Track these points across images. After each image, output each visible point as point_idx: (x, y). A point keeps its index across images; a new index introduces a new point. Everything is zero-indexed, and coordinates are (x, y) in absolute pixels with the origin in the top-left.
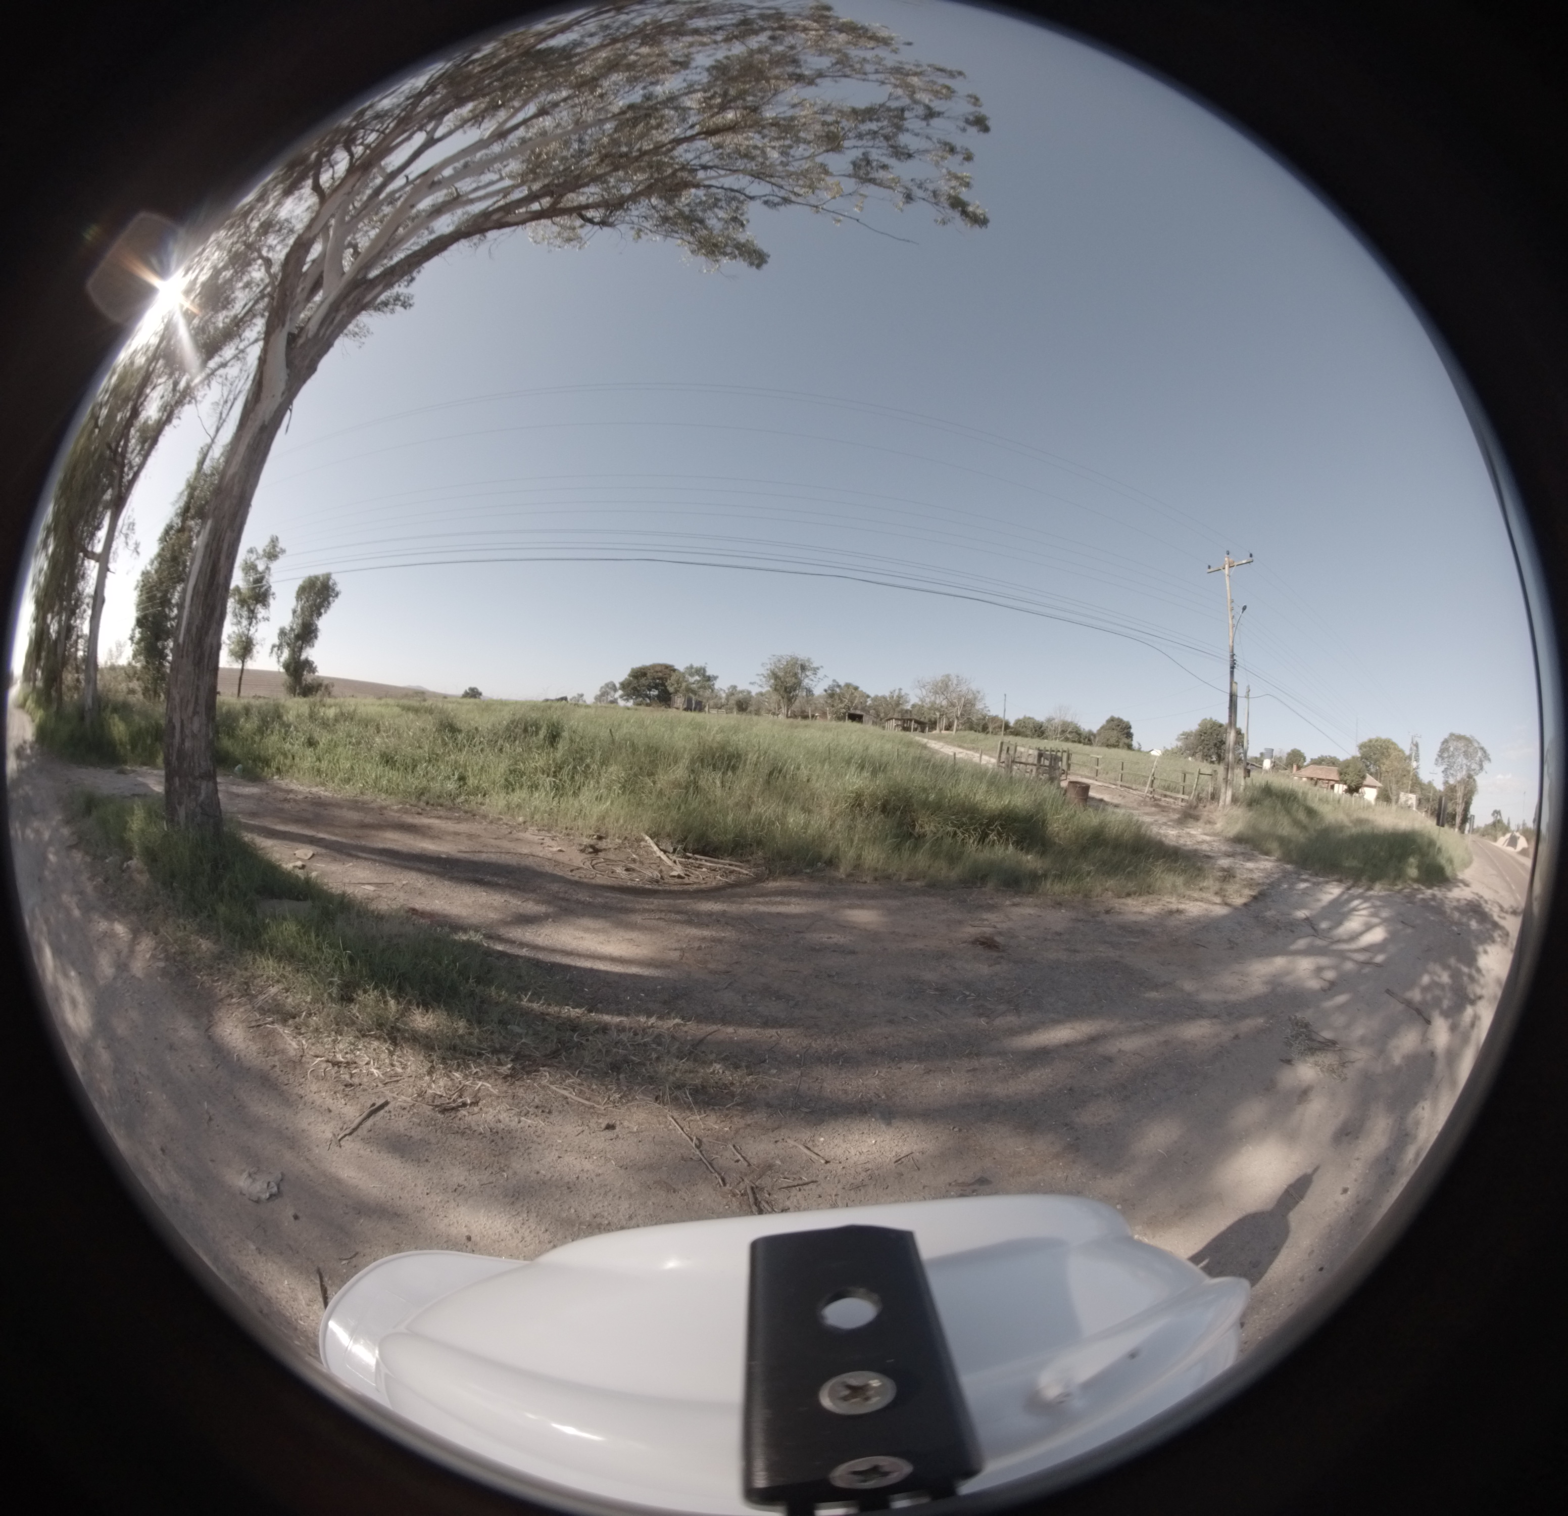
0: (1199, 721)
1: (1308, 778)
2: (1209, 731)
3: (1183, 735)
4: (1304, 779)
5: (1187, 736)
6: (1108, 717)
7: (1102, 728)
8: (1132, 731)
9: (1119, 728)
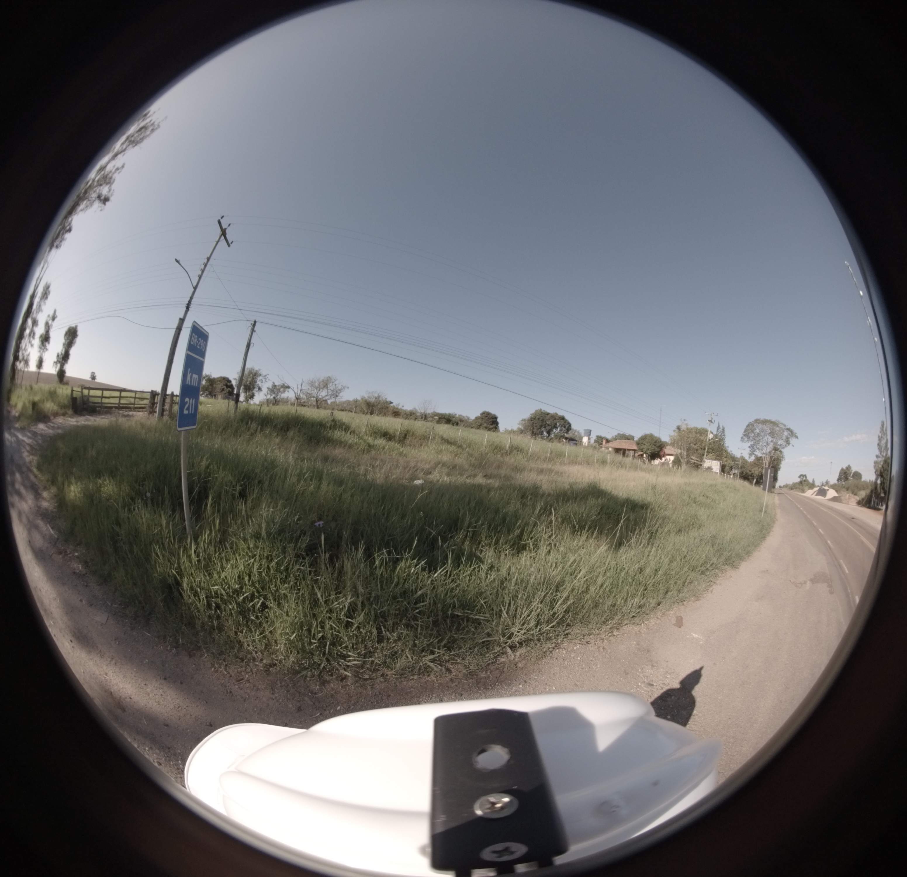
0: (533, 411)
1: (613, 448)
2: (537, 417)
3: (522, 421)
4: (610, 449)
5: (524, 420)
6: (481, 412)
7: (477, 418)
8: (498, 420)
9: (486, 418)
